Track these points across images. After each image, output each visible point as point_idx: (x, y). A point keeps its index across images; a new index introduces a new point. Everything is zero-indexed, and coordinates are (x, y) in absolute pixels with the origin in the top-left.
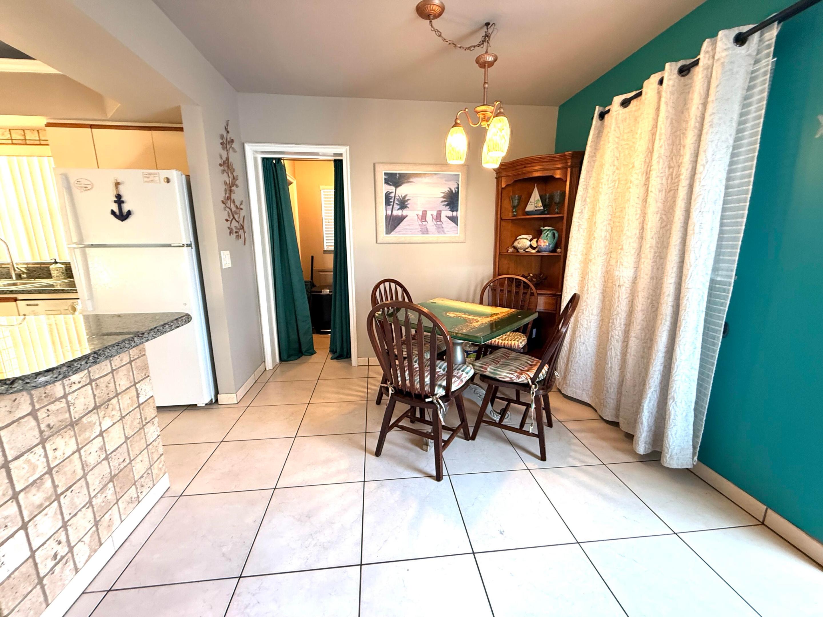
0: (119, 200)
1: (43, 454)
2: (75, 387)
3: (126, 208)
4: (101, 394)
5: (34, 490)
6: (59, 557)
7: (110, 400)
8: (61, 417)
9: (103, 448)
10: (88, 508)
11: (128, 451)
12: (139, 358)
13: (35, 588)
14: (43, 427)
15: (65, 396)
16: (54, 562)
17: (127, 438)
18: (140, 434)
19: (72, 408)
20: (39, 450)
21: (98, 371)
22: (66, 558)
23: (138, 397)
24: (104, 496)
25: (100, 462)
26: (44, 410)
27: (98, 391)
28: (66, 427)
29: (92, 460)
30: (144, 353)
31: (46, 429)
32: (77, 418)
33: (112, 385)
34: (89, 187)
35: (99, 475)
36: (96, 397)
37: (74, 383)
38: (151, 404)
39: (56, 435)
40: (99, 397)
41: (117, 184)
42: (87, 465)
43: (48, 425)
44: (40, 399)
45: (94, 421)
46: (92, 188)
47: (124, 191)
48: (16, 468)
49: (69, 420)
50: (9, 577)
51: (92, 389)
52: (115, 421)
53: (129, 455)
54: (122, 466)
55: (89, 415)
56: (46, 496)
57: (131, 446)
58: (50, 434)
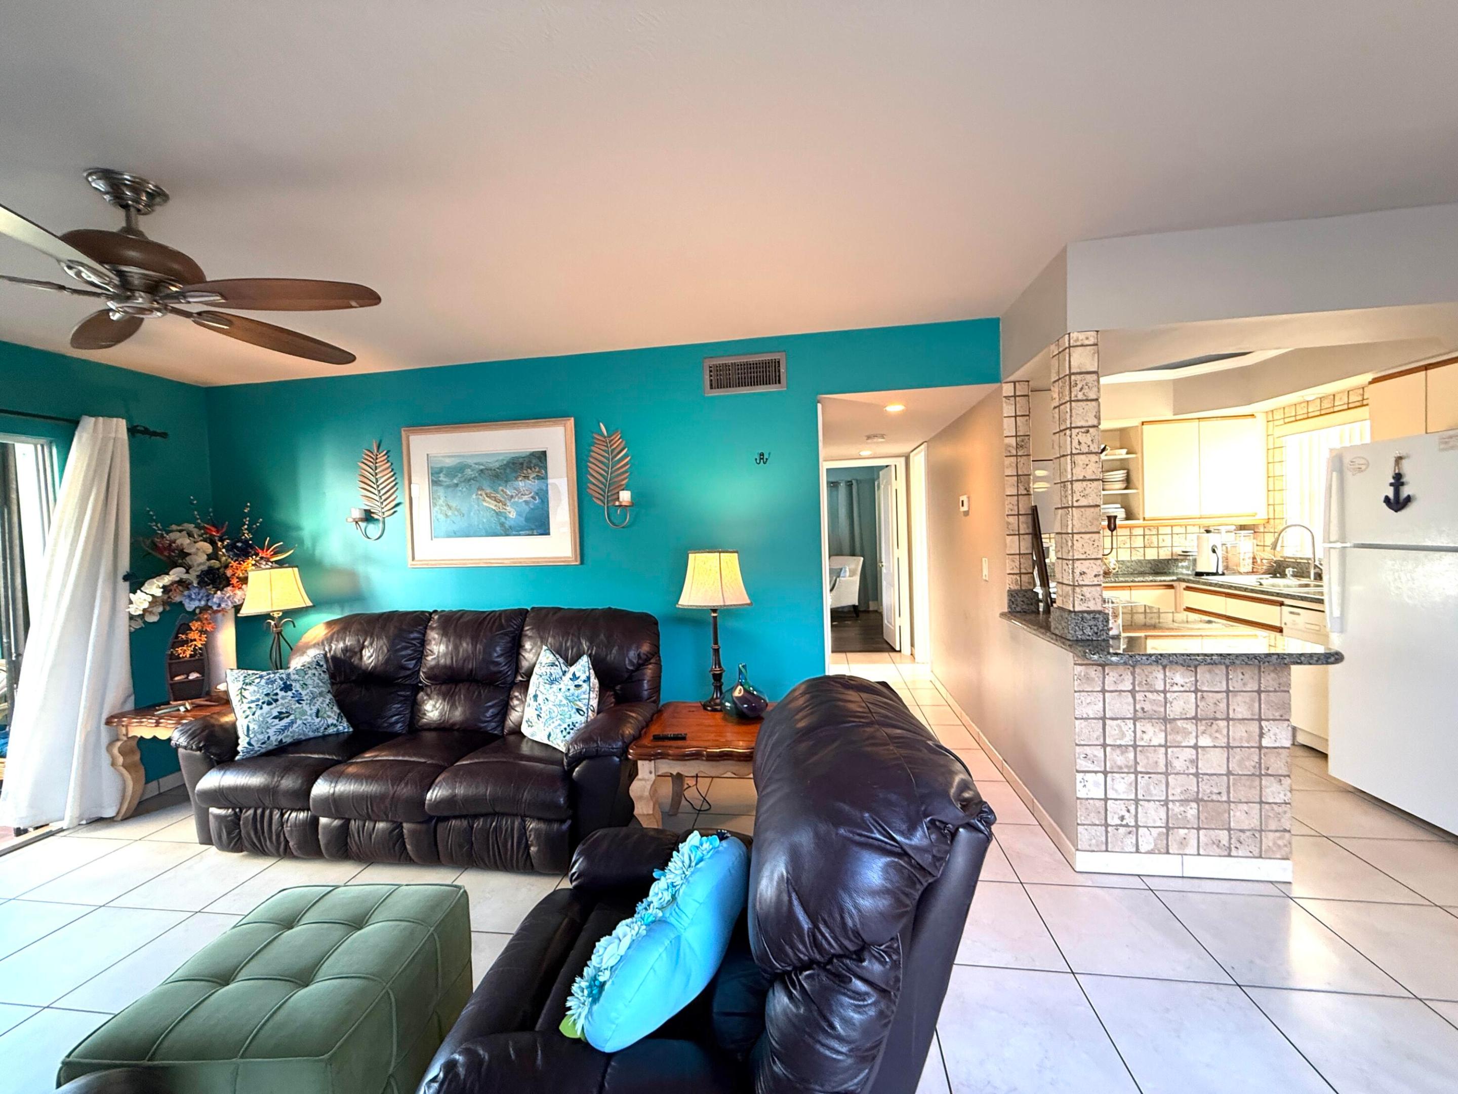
0: (1398, 481)
1: (1133, 729)
2: (1175, 688)
3: (1405, 492)
4: (1206, 709)
5: (1118, 751)
6: (1124, 822)
7: (1216, 719)
8: (1155, 708)
9: (1195, 762)
10: (1162, 805)
11: (1228, 787)
12: (1275, 691)
13: (1101, 825)
14: (1138, 707)
15: (1165, 692)
16: (1119, 822)
17: (1229, 773)
18: (1253, 781)
19: (1168, 705)
20: (1130, 723)
21: (1207, 684)
22: (1130, 829)
23: (1261, 735)
24: (1182, 809)
25: (1188, 774)
26: (1143, 694)
27: (1203, 703)
28: (1159, 719)
29: (1179, 765)
30: (1286, 689)
31: (1140, 710)
32: (1171, 717)
33: (1223, 705)
34: (1363, 467)
35: (1183, 786)
36: (1199, 709)
37: (1177, 684)
38: (1282, 756)
39: (1147, 721)
40: (1201, 710)
41: (1399, 459)
42: (1171, 766)
43: (1143, 709)
44: (1140, 684)
45: (1190, 730)
46: (1367, 468)
47: (1407, 468)
48: (1109, 726)
49: (1163, 714)
50: (1087, 799)
51: (1196, 698)
52: (1217, 745)
53: (1228, 792)
54: (1215, 797)
55: (1186, 721)
56: (1127, 763)
57: (1234, 784)
58: (1142, 716)
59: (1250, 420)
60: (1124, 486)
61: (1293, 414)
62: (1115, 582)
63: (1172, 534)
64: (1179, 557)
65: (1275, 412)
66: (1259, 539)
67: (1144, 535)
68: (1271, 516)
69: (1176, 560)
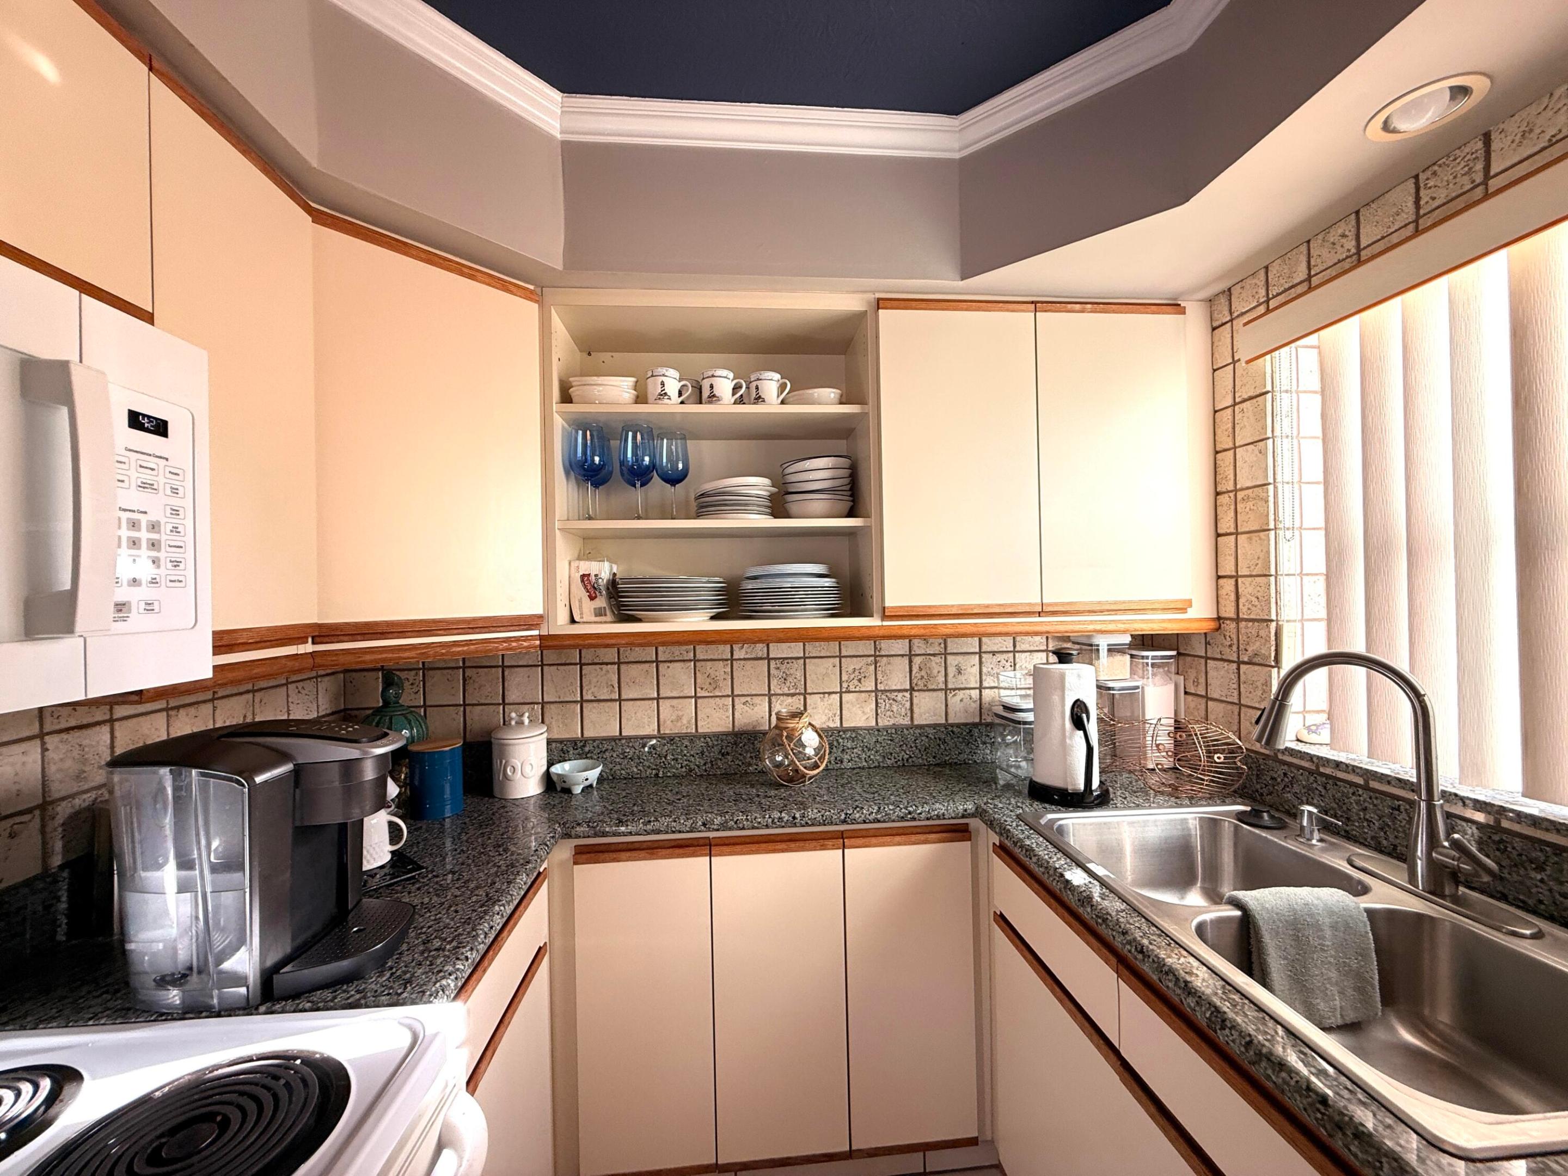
59: (1168, 320)
60: (846, 506)
61: (1301, 274)
62: (795, 825)
63: (980, 653)
64: (997, 721)
65: (1236, 291)
66: (1192, 674)
67: (911, 656)
68: (1229, 611)
69: (990, 725)
